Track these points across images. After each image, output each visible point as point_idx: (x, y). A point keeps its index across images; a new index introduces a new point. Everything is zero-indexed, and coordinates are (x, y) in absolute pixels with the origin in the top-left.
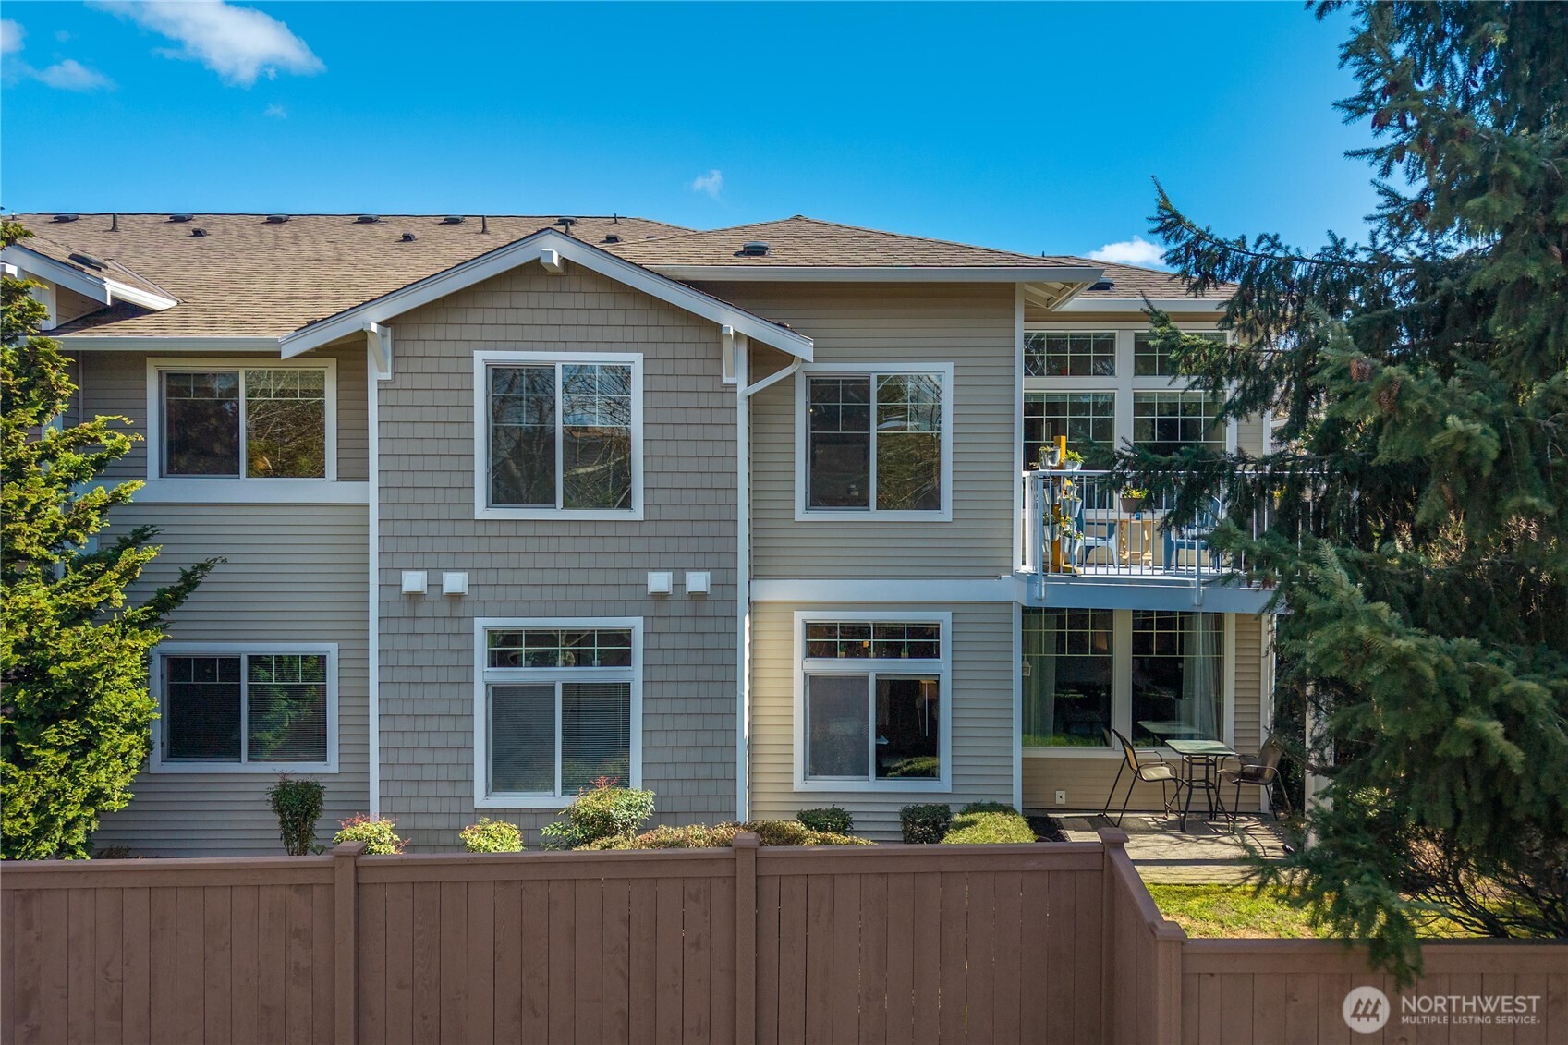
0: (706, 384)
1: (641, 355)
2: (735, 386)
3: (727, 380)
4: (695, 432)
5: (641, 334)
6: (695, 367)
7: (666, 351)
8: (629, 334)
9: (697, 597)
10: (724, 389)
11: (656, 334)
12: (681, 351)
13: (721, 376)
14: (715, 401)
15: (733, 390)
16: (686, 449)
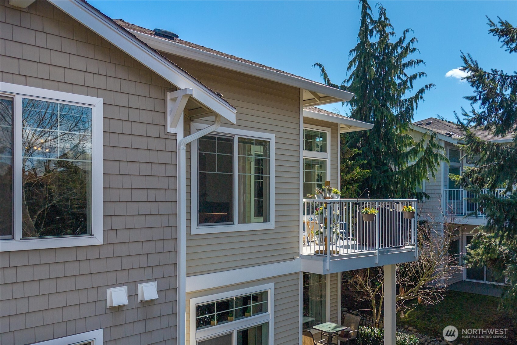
0: (153, 131)
1: (102, 99)
2: (175, 135)
3: (170, 130)
4: (145, 169)
5: (101, 82)
6: (146, 117)
7: (122, 100)
8: (89, 80)
9: (147, 304)
10: (167, 137)
11: (114, 84)
12: (134, 102)
13: (165, 126)
14: (160, 144)
15: (174, 138)
16: (138, 182)
